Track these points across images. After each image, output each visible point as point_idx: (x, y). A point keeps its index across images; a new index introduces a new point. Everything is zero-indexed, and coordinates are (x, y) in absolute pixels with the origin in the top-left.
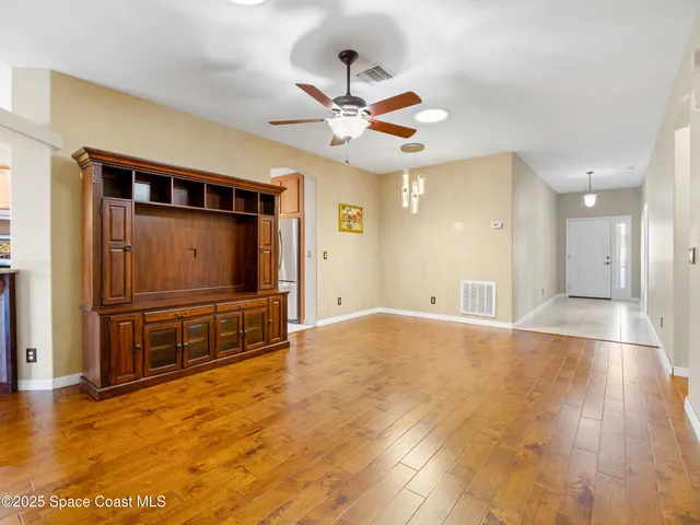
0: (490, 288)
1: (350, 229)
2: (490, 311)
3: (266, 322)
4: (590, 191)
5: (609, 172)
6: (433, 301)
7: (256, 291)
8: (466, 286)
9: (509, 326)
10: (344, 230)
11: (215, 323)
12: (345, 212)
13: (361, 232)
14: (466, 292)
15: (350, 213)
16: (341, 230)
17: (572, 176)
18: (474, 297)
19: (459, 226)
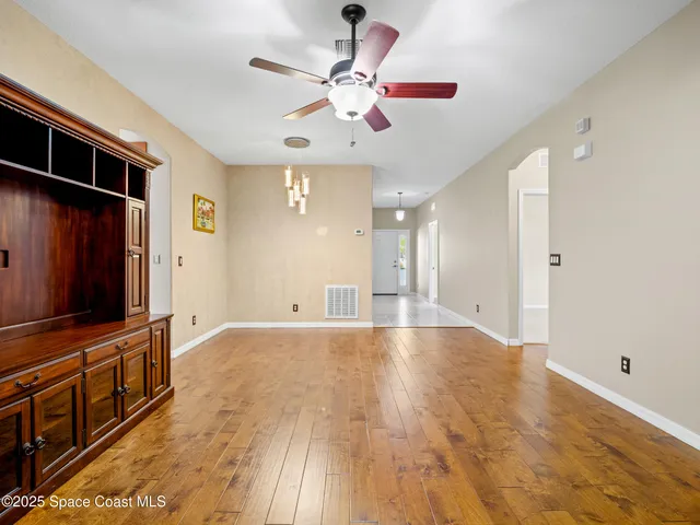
0: (353, 291)
1: (203, 229)
2: (353, 313)
3: (148, 364)
4: (400, 208)
5: (411, 194)
6: (295, 308)
7: (124, 319)
8: (330, 291)
9: (370, 325)
10: (199, 229)
11: (84, 385)
12: (199, 205)
13: (212, 232)
14: (331, 298)
15: (204, 208)
16: (195, 228)
17: (387, 194)
18: (338, 301)
19: (322, 231)
